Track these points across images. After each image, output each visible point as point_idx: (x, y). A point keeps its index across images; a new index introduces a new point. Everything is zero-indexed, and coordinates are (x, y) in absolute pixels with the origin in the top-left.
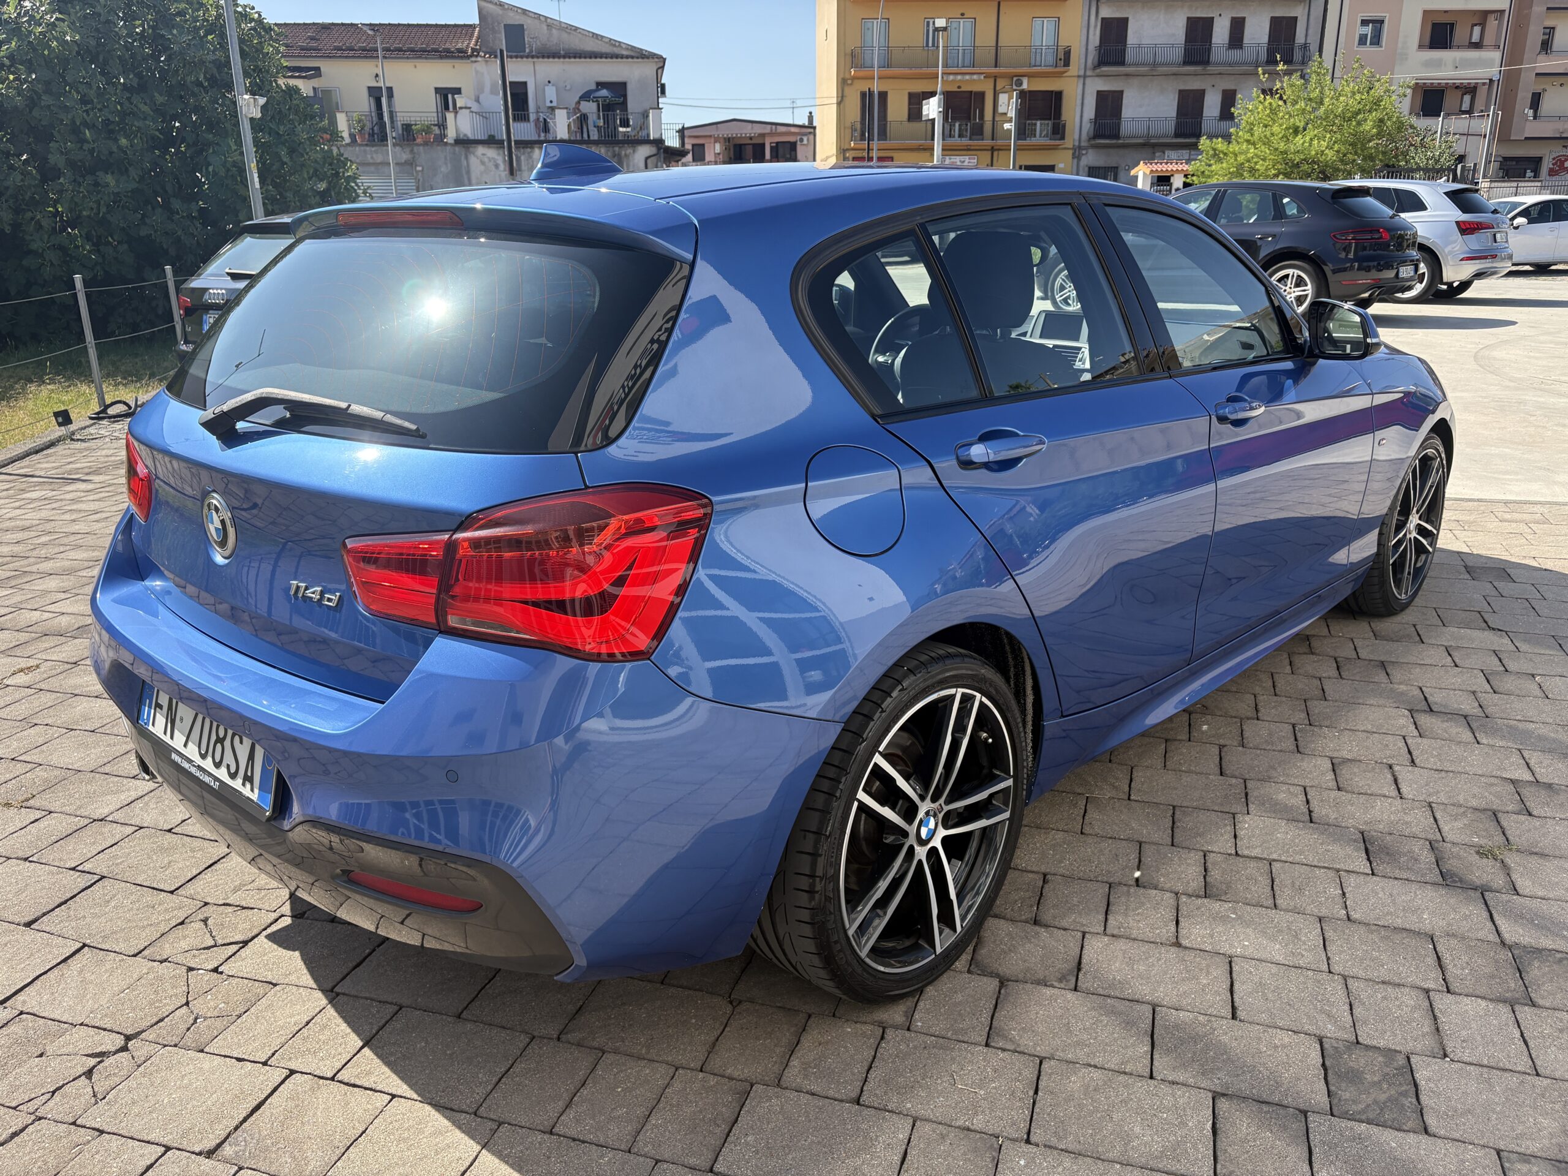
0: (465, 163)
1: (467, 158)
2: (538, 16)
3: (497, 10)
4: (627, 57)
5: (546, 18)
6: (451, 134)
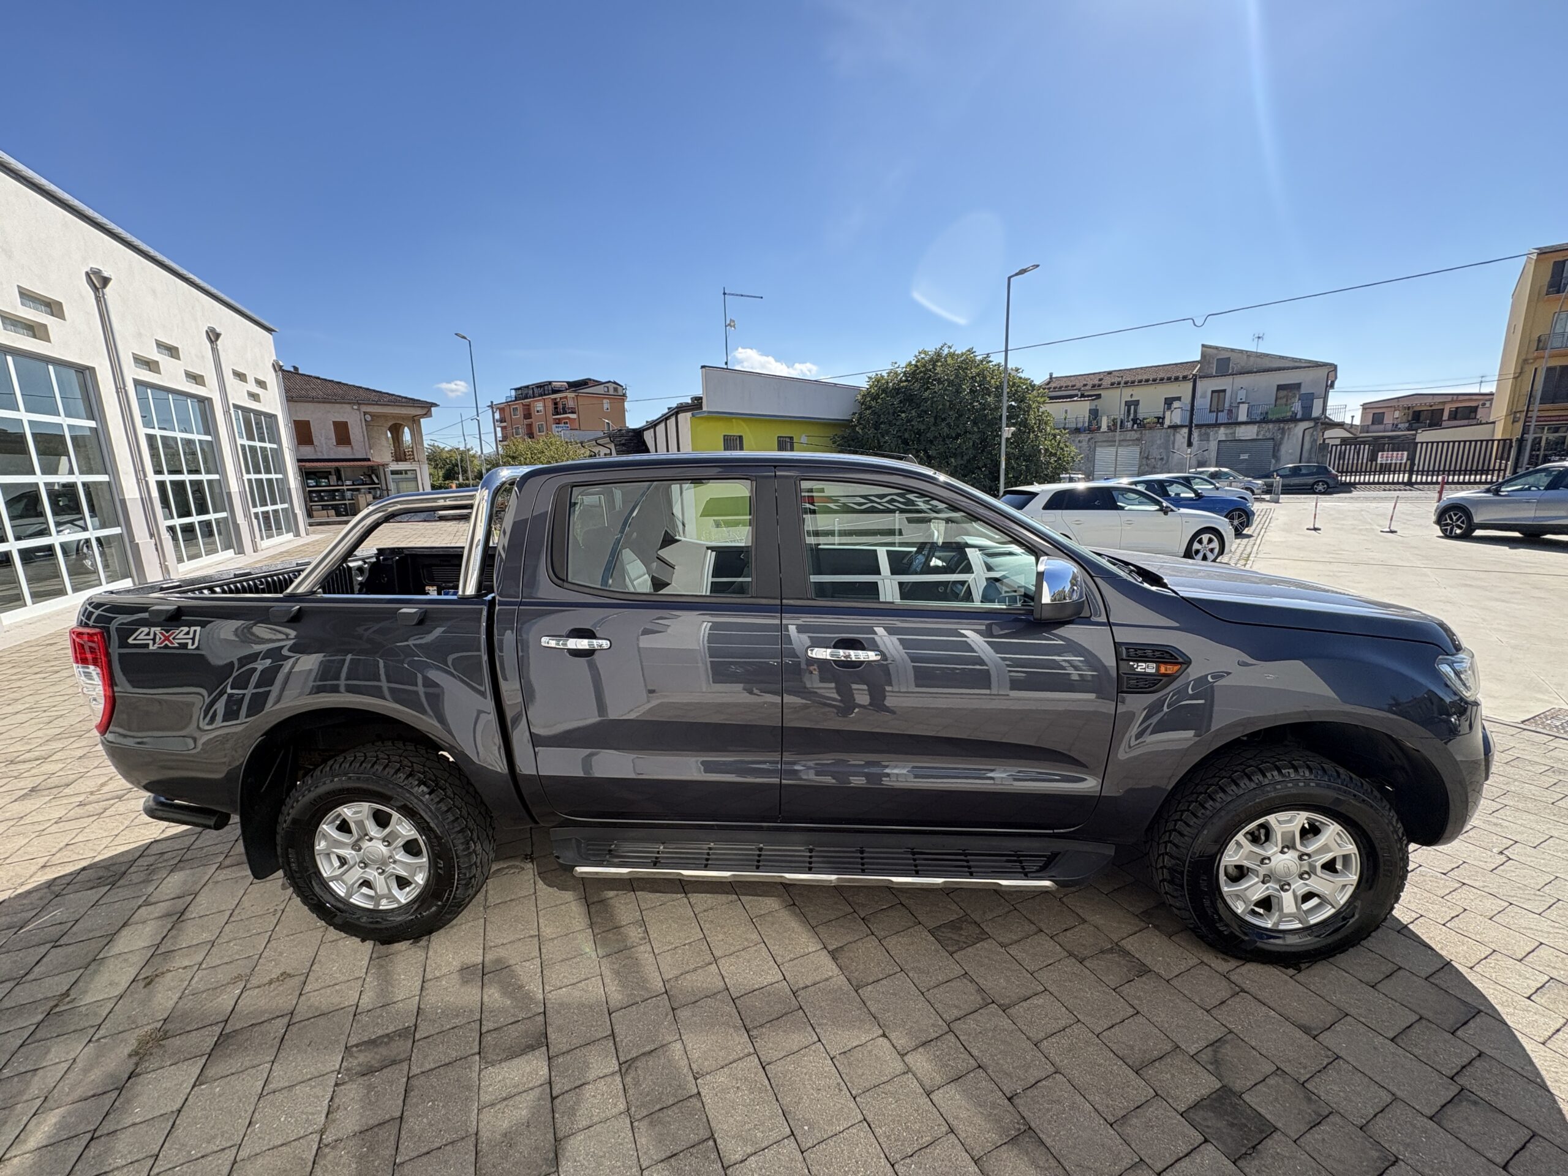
0: (1172, 438)
1: (1174, 435)
2: (1241, 351)
3: (1215, 351)
4: (1305, 367)
5: (1247, 352)
6: (1167, 423)
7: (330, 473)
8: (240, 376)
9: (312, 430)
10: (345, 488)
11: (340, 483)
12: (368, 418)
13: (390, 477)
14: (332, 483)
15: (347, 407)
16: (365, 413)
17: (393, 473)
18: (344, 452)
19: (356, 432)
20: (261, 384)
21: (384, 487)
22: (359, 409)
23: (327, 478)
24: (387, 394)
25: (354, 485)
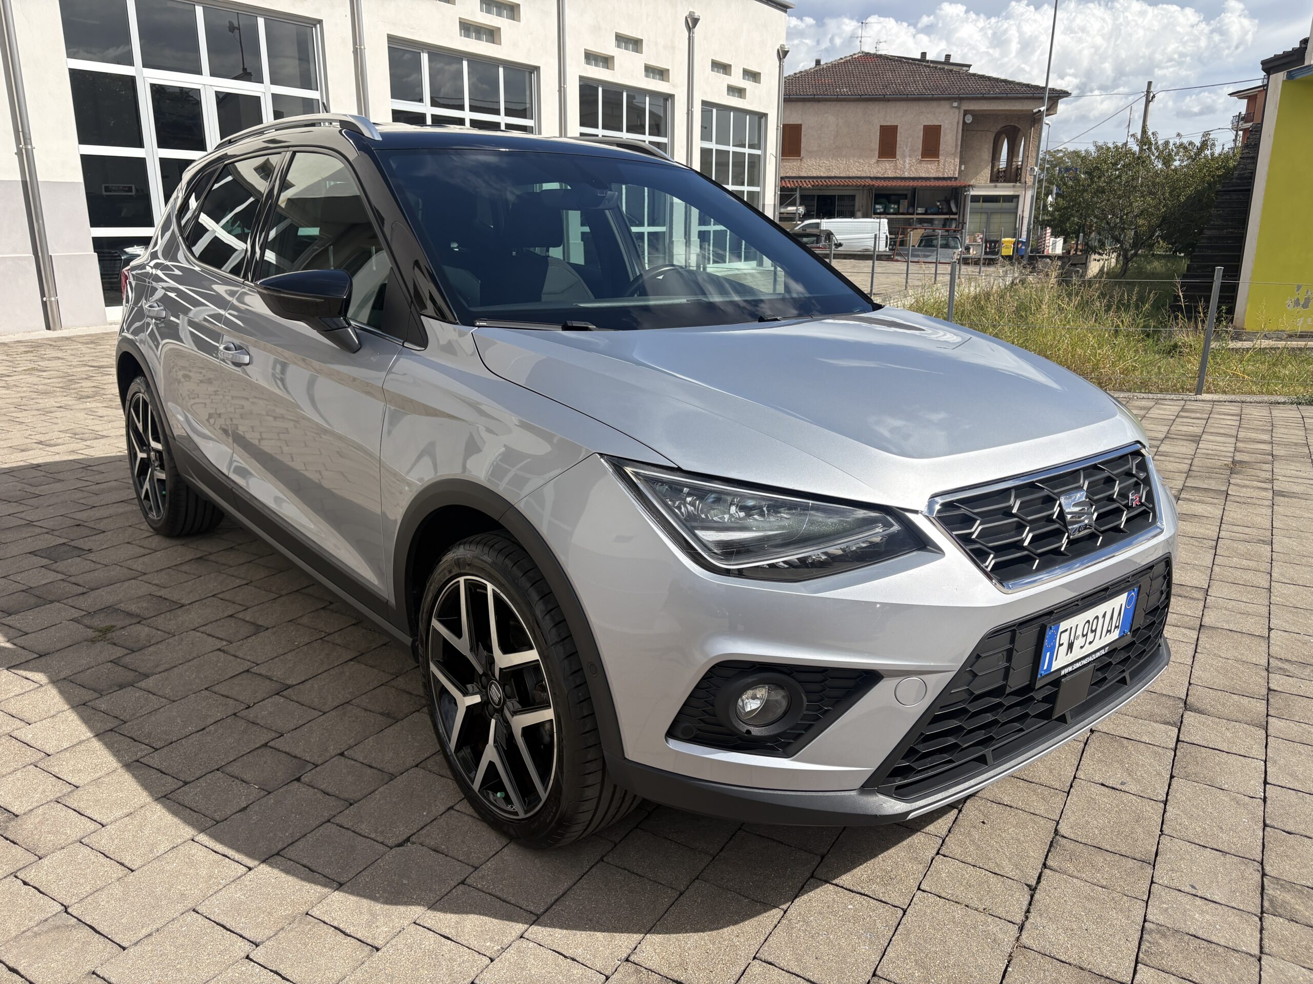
7: (905, 196)
8: (722, 67)
9: (898, 139)
10: (915, 217)
11: (911, 210)
12: (969, 119)
13: (969, 205)
14: (901, 211)
15: (945, 107)
16: (966, 113)
17: (975, 199)
18: (929, 170)
19: (950, 139)
20: (753, 76)
21: (961, 221)
22: (958, 108)
23: (898, 203)
24: (1005, 81)
25: (926, 213)
